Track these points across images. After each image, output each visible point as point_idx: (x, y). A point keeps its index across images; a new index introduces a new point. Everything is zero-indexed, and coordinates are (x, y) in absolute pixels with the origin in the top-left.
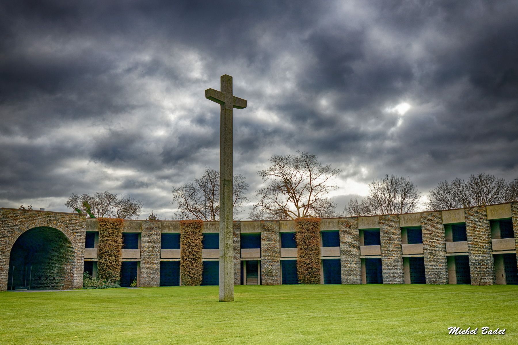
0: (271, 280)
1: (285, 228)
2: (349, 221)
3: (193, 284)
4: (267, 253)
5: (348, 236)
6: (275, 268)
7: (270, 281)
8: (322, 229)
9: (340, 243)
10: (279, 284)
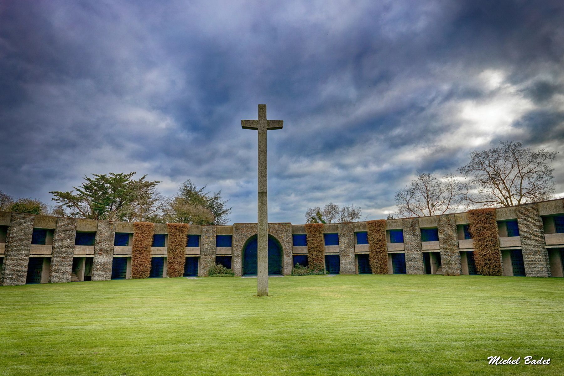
0: (451, 270)
1: (461, 220)
2: (527, 208)
3: (381, 272)
4: (445, 245)
5: (528, 224)
6: (454, 259)
7: (450, 272)
8: (498, 219)
9: (520, 233)
10: (459, 274)
